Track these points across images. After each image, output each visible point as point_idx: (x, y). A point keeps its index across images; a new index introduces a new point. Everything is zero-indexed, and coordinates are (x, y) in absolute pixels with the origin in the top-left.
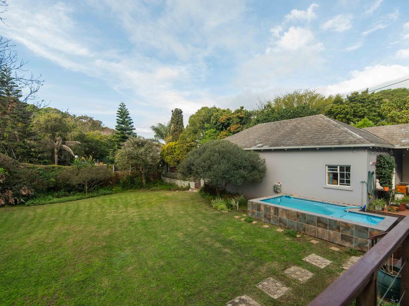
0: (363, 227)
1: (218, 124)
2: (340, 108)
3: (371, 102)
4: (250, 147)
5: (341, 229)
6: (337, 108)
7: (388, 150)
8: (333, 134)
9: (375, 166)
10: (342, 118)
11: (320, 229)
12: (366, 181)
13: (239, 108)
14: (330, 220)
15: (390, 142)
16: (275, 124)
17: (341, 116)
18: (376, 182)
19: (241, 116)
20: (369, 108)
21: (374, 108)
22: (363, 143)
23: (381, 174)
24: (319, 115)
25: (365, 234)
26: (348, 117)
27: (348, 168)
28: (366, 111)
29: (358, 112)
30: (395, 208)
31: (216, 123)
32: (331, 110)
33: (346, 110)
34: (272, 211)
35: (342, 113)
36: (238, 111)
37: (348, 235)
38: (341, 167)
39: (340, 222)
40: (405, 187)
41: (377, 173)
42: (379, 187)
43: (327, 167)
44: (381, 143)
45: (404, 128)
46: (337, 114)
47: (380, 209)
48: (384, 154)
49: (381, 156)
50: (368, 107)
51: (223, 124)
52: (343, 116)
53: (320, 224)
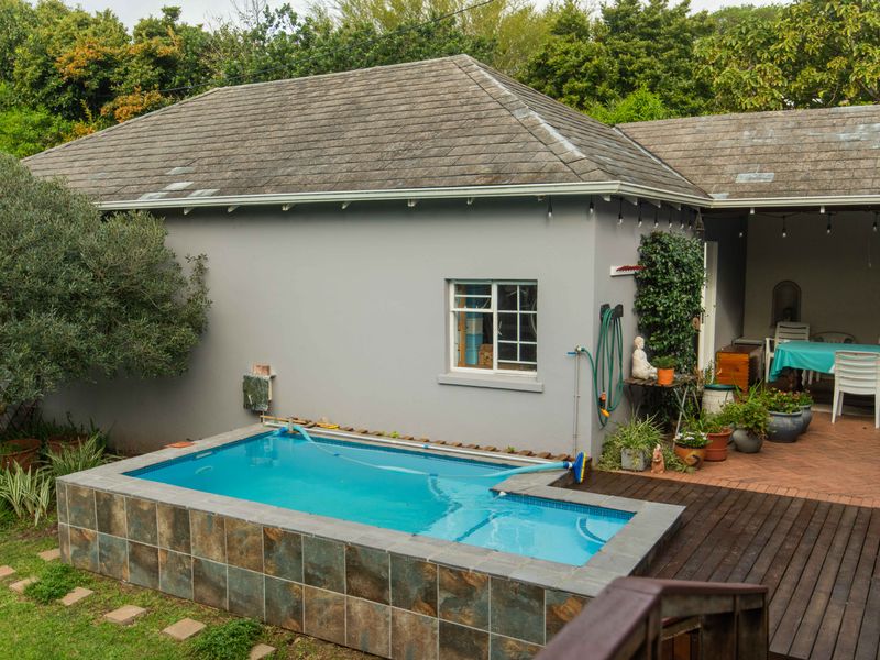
0: (522, 584)
1: (53, 83)
2: (577, 55)
3: (676, 36)
4: (135, 196)
5: (440, 601)
6: (566, 53)
7: (686, 214)
8: (483, 140)
9: (631, 280)
10: (582, 93)
11: (359, 606)
12: (591, 349)
13: (161, 16)
14: (396, 557)
15: (698, 180)
16: (280, 88)
17: (579, 85)
18: (634, 348)
19: (163, 50)
20: (670, 59)
21: (686, 63)
22: (578, 176)
23: (654, 312)
24: (456, 58)
25: (531, 618)
26: (600, 89)
27: (530, 293)
28: (660, 68)
29: (633, 74)
30: (691, 454)
31: (40, 83)
32: (545, 57)
33: (595, 61)
34: (163, 528)
35: (584, 75)
36: (150, 30)
37: (468, 624)
38: (502, 289)
39: (434, 564)
40: (745, 358)
41: (639, 311)
42: (644, 368)
43: (452, 288)
44: (657, 183)
45: (752, 126)
46: (565, 78)
47: (639, 463)
48: (666, 229)
49: (656, 238)
50: (666, 55)
51: (77, 84)
52: (585, 84)
53: (357, 582)
